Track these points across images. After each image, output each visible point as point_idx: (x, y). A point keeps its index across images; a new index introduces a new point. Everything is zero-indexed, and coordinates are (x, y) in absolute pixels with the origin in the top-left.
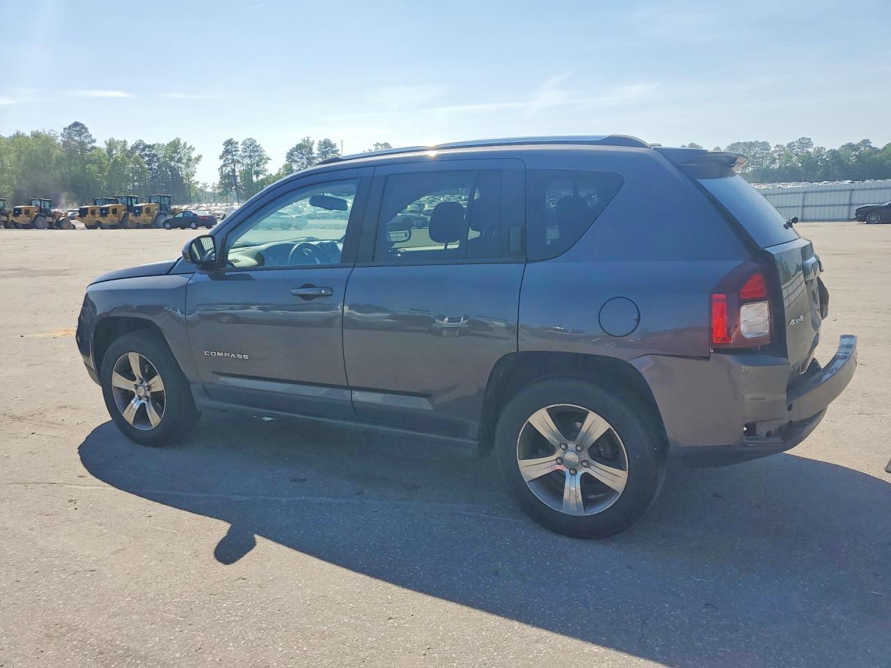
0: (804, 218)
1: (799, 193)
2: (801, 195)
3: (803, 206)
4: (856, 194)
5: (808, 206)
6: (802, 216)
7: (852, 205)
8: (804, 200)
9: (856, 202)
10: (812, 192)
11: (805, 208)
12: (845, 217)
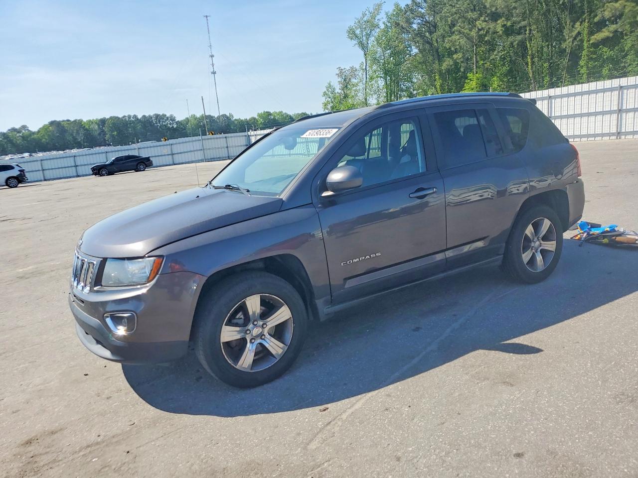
0: (46, 178)
1: (37, 161)
2: (39, 162)
3: (43, 170)
4: (77, 159)
5: (46, 170)
6: (44, 177)
7: (77, 166)
8: (42, 165)
9: (80, 164)
10: (47, 160)
11: (45, 171)
12: (75, 175)
